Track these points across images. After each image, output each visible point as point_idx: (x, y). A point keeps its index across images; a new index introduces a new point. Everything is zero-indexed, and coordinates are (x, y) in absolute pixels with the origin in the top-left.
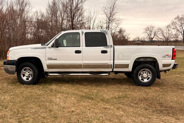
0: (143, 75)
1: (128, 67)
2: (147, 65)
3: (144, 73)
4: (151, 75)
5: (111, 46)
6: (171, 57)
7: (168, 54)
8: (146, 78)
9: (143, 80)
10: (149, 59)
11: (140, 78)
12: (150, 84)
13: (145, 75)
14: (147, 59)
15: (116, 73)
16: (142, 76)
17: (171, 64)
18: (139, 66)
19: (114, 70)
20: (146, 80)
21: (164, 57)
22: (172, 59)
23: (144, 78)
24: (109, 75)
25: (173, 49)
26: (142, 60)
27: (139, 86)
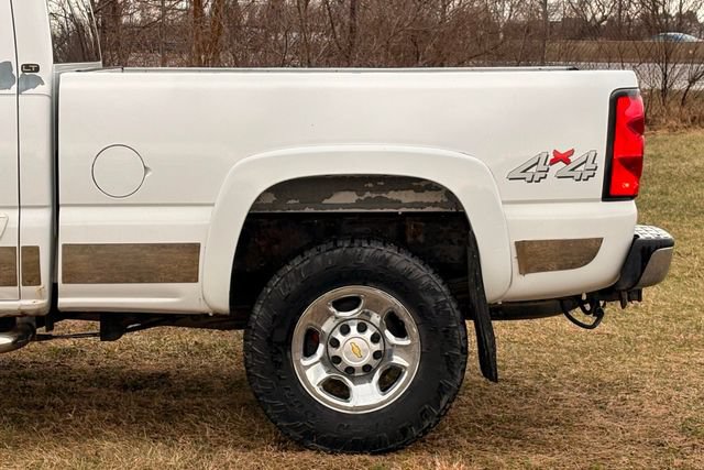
0: (336, 343)
1: (192, 276)
2: (370, 251)
3: (345, 330)
4: (417, 349)
5: (27, 67)
6: (600, 174)
7: (563, 150)
8: (368, 369)
9: (344, 393)
10: (407, 197)
11: (310, 374)
12: (404, 431)
13: (357, 347)
14: (392, 195)
15: (114, 323)
16: (334, 352)
17: (600, 241)
18: (297, 261)
19: (64, 302)
20: (366, 396)
21: (531, 173)
22: (608, 196)
23: (350, 371)
24: (15, 346)
25: (619, 100)
26: (344, 201)
27: (301, 446)
